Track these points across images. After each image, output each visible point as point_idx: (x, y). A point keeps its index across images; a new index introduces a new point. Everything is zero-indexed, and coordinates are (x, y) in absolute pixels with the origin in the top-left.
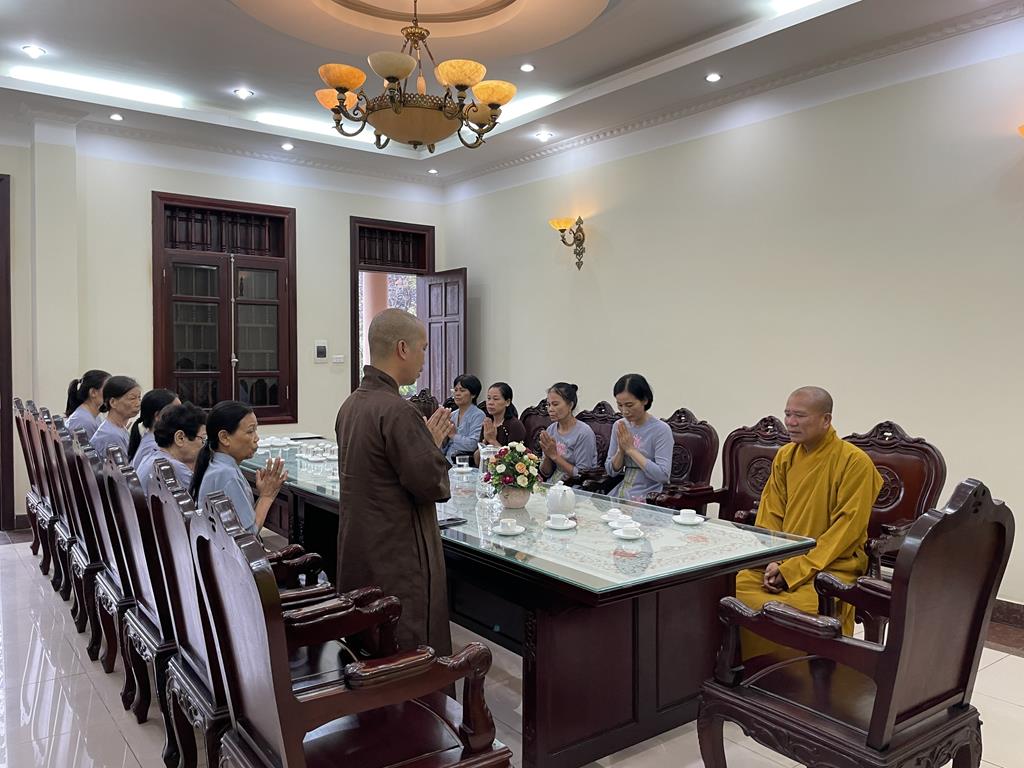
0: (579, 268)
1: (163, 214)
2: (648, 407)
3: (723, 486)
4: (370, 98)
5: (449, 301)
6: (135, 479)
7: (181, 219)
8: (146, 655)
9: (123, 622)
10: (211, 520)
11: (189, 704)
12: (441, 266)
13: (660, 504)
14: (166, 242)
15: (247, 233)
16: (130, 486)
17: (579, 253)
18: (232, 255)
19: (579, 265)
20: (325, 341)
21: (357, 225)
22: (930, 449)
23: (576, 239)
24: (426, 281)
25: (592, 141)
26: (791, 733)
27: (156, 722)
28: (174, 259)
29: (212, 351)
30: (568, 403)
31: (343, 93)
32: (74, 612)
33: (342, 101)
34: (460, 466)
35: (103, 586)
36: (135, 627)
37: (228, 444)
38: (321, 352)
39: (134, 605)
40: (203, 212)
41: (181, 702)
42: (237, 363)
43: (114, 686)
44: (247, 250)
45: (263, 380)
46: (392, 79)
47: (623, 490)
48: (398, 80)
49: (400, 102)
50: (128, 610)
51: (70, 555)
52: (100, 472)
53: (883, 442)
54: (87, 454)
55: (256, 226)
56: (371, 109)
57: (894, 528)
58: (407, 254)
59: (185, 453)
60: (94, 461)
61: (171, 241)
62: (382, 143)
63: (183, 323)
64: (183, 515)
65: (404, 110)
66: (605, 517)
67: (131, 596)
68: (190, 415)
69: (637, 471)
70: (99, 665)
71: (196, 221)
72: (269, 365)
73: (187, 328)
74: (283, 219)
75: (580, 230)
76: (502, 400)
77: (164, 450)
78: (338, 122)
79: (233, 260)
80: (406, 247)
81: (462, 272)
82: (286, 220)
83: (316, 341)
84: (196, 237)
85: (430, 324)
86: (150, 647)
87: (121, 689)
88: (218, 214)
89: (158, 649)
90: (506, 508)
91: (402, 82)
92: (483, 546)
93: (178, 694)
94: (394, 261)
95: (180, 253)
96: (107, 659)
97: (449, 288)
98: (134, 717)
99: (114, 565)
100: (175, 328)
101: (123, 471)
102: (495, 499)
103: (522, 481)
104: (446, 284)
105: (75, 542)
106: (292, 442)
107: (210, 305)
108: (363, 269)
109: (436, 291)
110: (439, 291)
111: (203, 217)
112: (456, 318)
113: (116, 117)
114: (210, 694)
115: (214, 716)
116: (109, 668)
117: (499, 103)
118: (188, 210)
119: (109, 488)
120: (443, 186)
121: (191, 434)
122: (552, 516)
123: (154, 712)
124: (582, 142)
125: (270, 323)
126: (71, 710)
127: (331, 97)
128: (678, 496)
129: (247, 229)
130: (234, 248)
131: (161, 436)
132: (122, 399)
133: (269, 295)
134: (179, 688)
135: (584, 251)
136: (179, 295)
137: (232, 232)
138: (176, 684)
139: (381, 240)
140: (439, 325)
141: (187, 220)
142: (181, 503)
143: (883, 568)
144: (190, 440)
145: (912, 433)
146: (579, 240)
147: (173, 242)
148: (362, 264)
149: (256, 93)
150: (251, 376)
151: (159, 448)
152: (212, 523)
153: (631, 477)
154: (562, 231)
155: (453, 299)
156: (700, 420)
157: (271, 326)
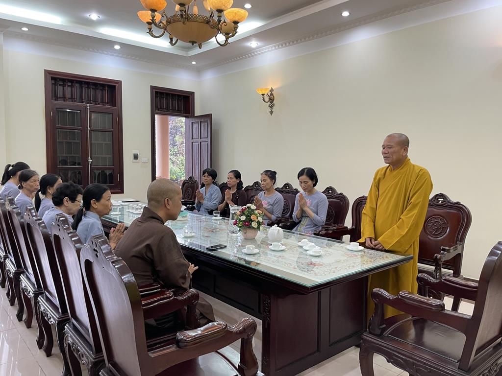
0: (271, 114)
1: (50, 82)
2: (315, 185)
3: (352, 226)
4: (168, 16)
5: (202, 131)
6: (43, 225)
7: (60, 85)
8: (51, 322)
9: (37, 303)
10: (95, 250)
11: (78, 351)
12: (197, 113)
13: (321, 235)
14: (52, 98)
15: (95, 93)
16: (41, 228)
17: (271, 107)
18: (88, 105)
19: (271, 113)
20: (138, 151)
21: (154, 90)
22: (463, 207)
23: (270, 99)
24: (190, 120)
25: (279, 48)
26: (415, 362)
27: (57, 356)
28: (57, 107)
29: (78, 155)
30: (272, 180)
31: (154, 12)
32: (8, 294)
33: (153, 17)
34: (215, 216)
35: (24, 282)
36: (44, 305)
37: (96, 207)
38: (136, 157)
39: (43, 293)
40: (72, 81)
41: (74, 349)
42: (91, 162)
43: (32, 336)
44: (95, 102)
45: (104, 172)
46: (182, 5)
47: (301, 228)
48: (185, 5)
49: (186, 18)
50: (40, 296)
51: (5, 264)
52: (22, 220)
53: (438, 204)
54: (14, 210)
55: (100, 89)
56: (169, 22)
57: (448, 248)
58: (180, 106)
59: (69, 210)
60: (18, 214)
61: (55, 97)
62: (173, 43)
63: (62, 140)
64: (75, 247)
65: (187, 23)
66: (300, 244)
67: (41, 288)
68: (72, 188)
69: (308, 219)
70: (23, 323)
71: (68, 86)
72: (108, 163)
73: (64, 143)
74: (115, 86)
75: (272, 94)
76: (235, 179)
77: (58, 208)
78: (150, 29)
79: (88, 107)
80: (180, 102)
81: (209, 116)
82: (117, 87)
83: (133, 151)
84: (68, 95)
85: (192, 143)
86: (53, 317)
87: (36, 338)
88: (80, 83)
89: (58, 318)
90: (245, 239)
91: (187, 7)
92: (232, 258)
93: (71, 344)
94: (173, 110)
95: (60, 103)
96: (27, 320)
97: (202, 124)
98: (44, 353)
99: (30, 270)
100: (58, 144)
101: (36, 220)
102: (239, 234)
103: (254, 225)
104: (201, 122)
105: (8, 257)
106: (123, 204)
107: (76, 131)
108: (157, 114)
109: (195, 126)
110: (197, 126)
111: (72, 84)
112: (206, 140)
113: (25, 29)
114: (91, 346)
115: (94, 359)
116: (29, 326)
117: (238, 21)
118: (63, 80)
119: (28, 230)
120: (198, 71)
121: (73, 199)
122: (273, 244)
123: (56, 350)
124: (273, 48)
125: (109, 141)
126: (8, 346)
127: (146, 15)
128: (331, 232)
129: (95, 91)
130: (89, 101)
131: (56, 200)
132: (28, 182)
133: (108, 127)
134: (72, 341)
135: (274, 105)
136: (59, 126)
137: (88, 92)
138: (70, 339)
139: (167, 98)
140: (198, 143)
141: (64, 85)
142: (73, 239)
143: (442, 269)
144: (72, 202)
145: (453, 199)
146: (271, 100)
147: (56, 98)
148: (157, 111)
149: (101, 17)
150: (98, 169)
151: (55, 207)
152: (95, 252)
153: (305, 222)
154: (263, 95)
155: (205, 129)
156: (339, 192)
157: (108, 143)
